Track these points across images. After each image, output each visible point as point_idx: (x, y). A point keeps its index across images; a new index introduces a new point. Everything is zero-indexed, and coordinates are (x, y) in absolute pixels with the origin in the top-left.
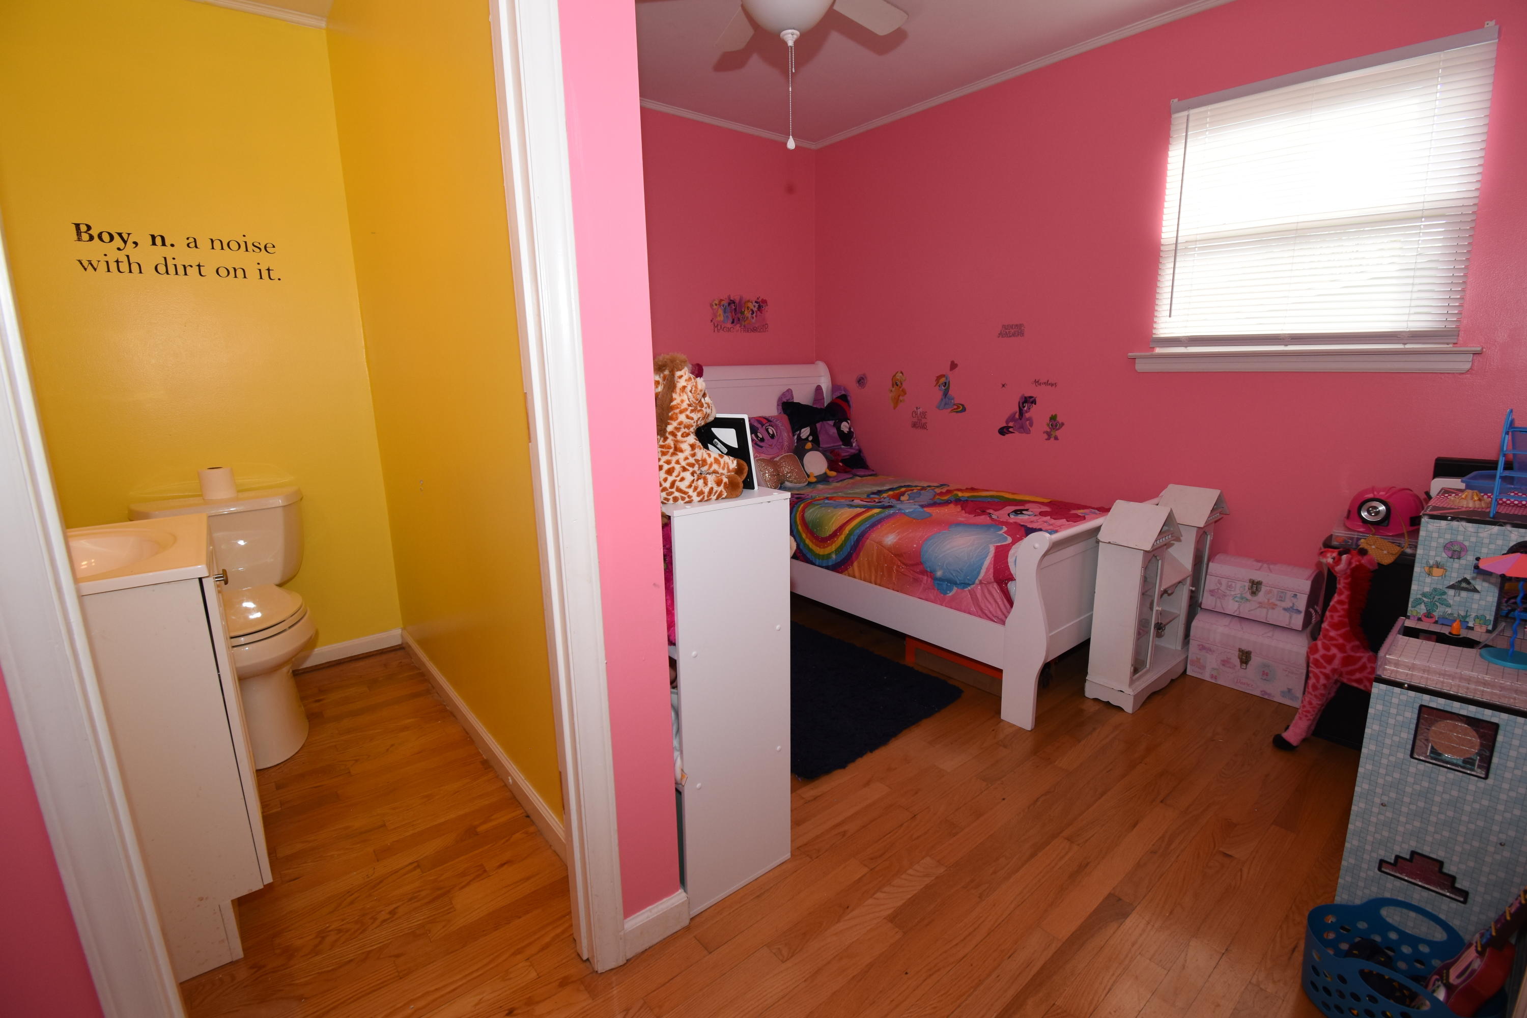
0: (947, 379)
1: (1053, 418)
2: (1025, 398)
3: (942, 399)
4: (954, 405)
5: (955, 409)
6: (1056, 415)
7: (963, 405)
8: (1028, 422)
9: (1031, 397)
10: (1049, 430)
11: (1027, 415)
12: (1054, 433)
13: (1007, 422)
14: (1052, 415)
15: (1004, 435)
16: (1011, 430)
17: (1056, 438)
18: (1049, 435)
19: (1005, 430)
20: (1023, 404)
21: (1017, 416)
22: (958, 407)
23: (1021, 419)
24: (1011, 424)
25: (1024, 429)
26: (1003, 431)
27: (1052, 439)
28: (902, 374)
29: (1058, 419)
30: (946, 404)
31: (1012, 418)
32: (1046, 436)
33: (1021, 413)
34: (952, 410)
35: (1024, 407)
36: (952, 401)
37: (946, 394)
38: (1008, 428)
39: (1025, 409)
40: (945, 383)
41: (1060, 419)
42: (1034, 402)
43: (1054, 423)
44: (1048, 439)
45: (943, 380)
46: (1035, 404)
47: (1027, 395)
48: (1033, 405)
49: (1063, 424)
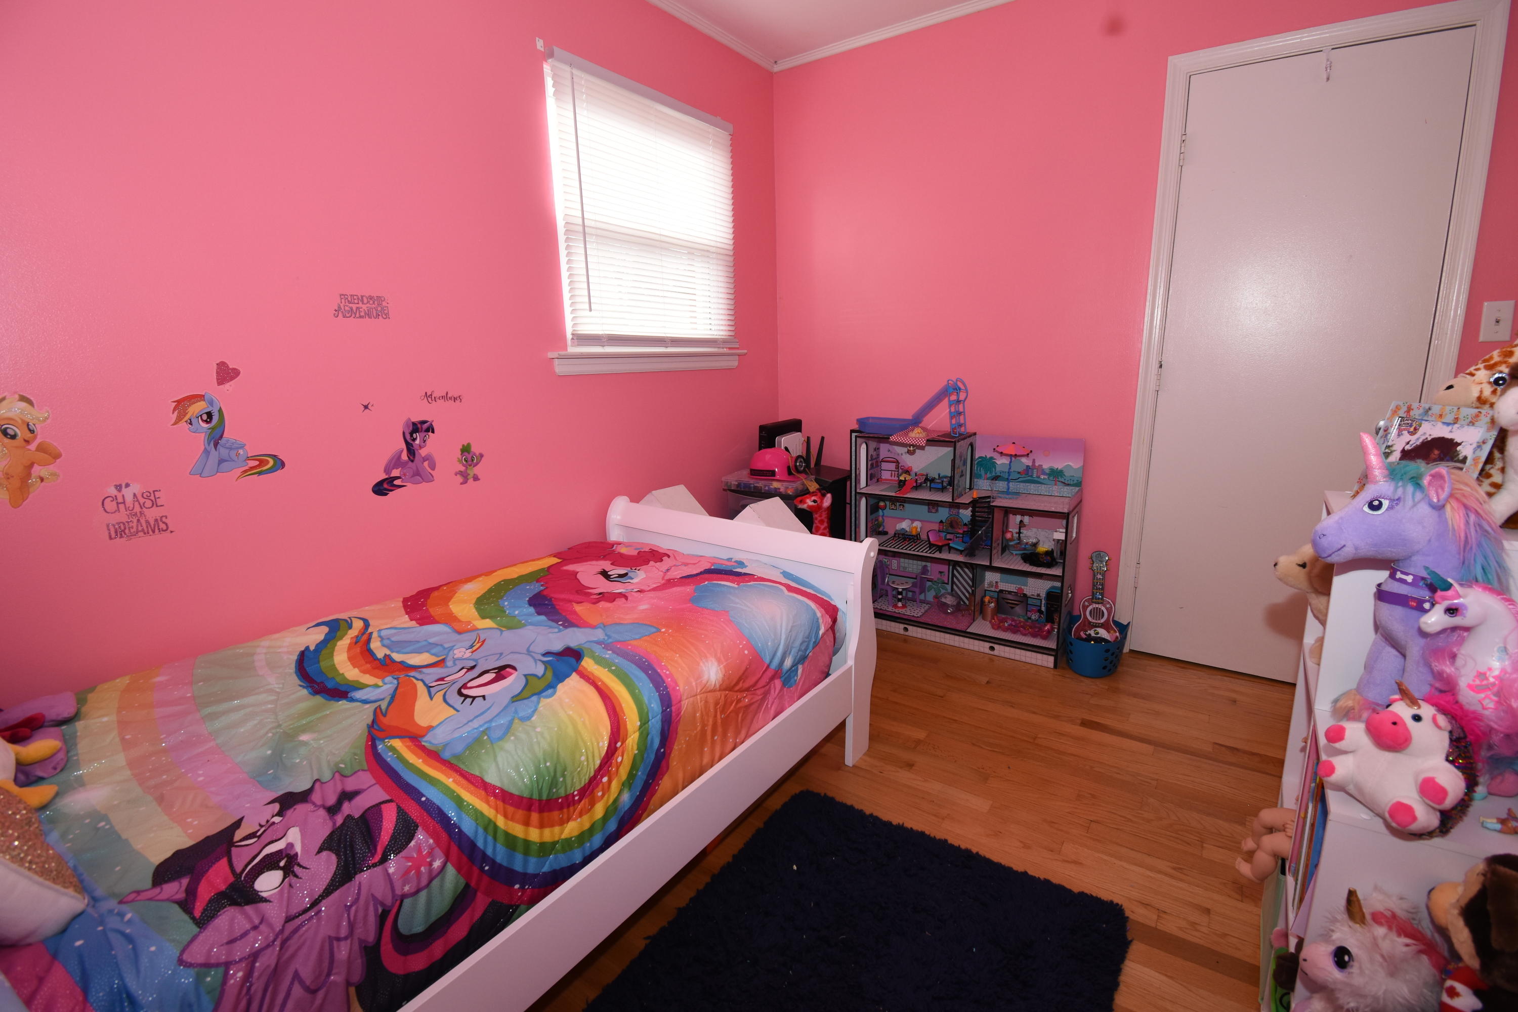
0: (211, 403)
1: (466, 450)
2: (414, 424)
3: (207, 452)
4: (248, 458)
5: (252, 468)
6: (469, 445)
7: (274, 457)
8: (426, 464)
9: (424, 422)
10: (463, 469)
11: (423, 452)
12: (472, 472)
13: (387, 470)
14: (463, 445)
15: (386, 494)
16: (397, 482)
17: (476, 478)
18: (465, 476)
19: (385, 486)
20: (411, 435)
21: (405, 457)
22: (262, 463)
23: (412, 461)
24: (395, 473)
25: (419, 476)
26: (382, 488)
27: (471, 480)
28: (30, 403)
29: (472, 449)
30: (221, 461)
31: (396, 462)
32: (460, 479)
33: (411, 451)
34: (245, 471)
35: (414, 440)
36: (241, 452)
37: (216, 438)
38: (390, 480)
39: (417, 442)
40: (210, 415)
41: (475, 449)
42: (431, 429)
43: (469, 457)
44: (465, 482)
45: (199, 407)
46: (433, 432)
47: (415, 419)
48: (430, 433)
49: (482, 456)
